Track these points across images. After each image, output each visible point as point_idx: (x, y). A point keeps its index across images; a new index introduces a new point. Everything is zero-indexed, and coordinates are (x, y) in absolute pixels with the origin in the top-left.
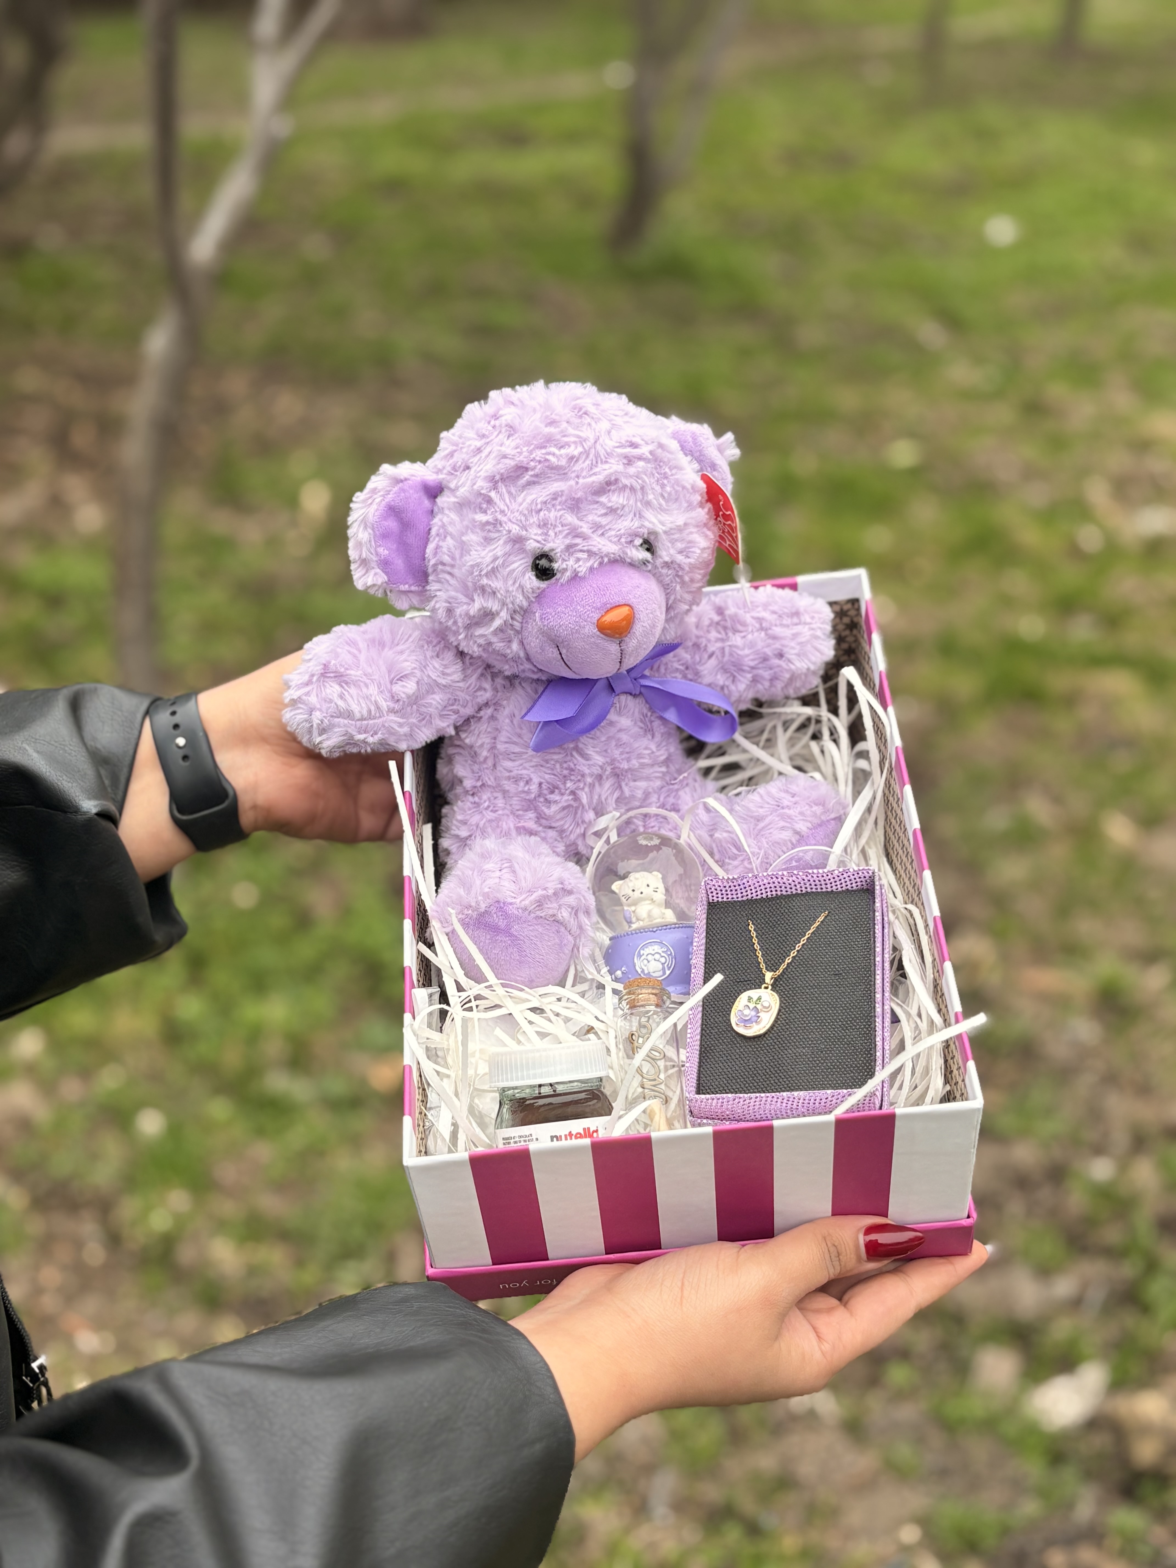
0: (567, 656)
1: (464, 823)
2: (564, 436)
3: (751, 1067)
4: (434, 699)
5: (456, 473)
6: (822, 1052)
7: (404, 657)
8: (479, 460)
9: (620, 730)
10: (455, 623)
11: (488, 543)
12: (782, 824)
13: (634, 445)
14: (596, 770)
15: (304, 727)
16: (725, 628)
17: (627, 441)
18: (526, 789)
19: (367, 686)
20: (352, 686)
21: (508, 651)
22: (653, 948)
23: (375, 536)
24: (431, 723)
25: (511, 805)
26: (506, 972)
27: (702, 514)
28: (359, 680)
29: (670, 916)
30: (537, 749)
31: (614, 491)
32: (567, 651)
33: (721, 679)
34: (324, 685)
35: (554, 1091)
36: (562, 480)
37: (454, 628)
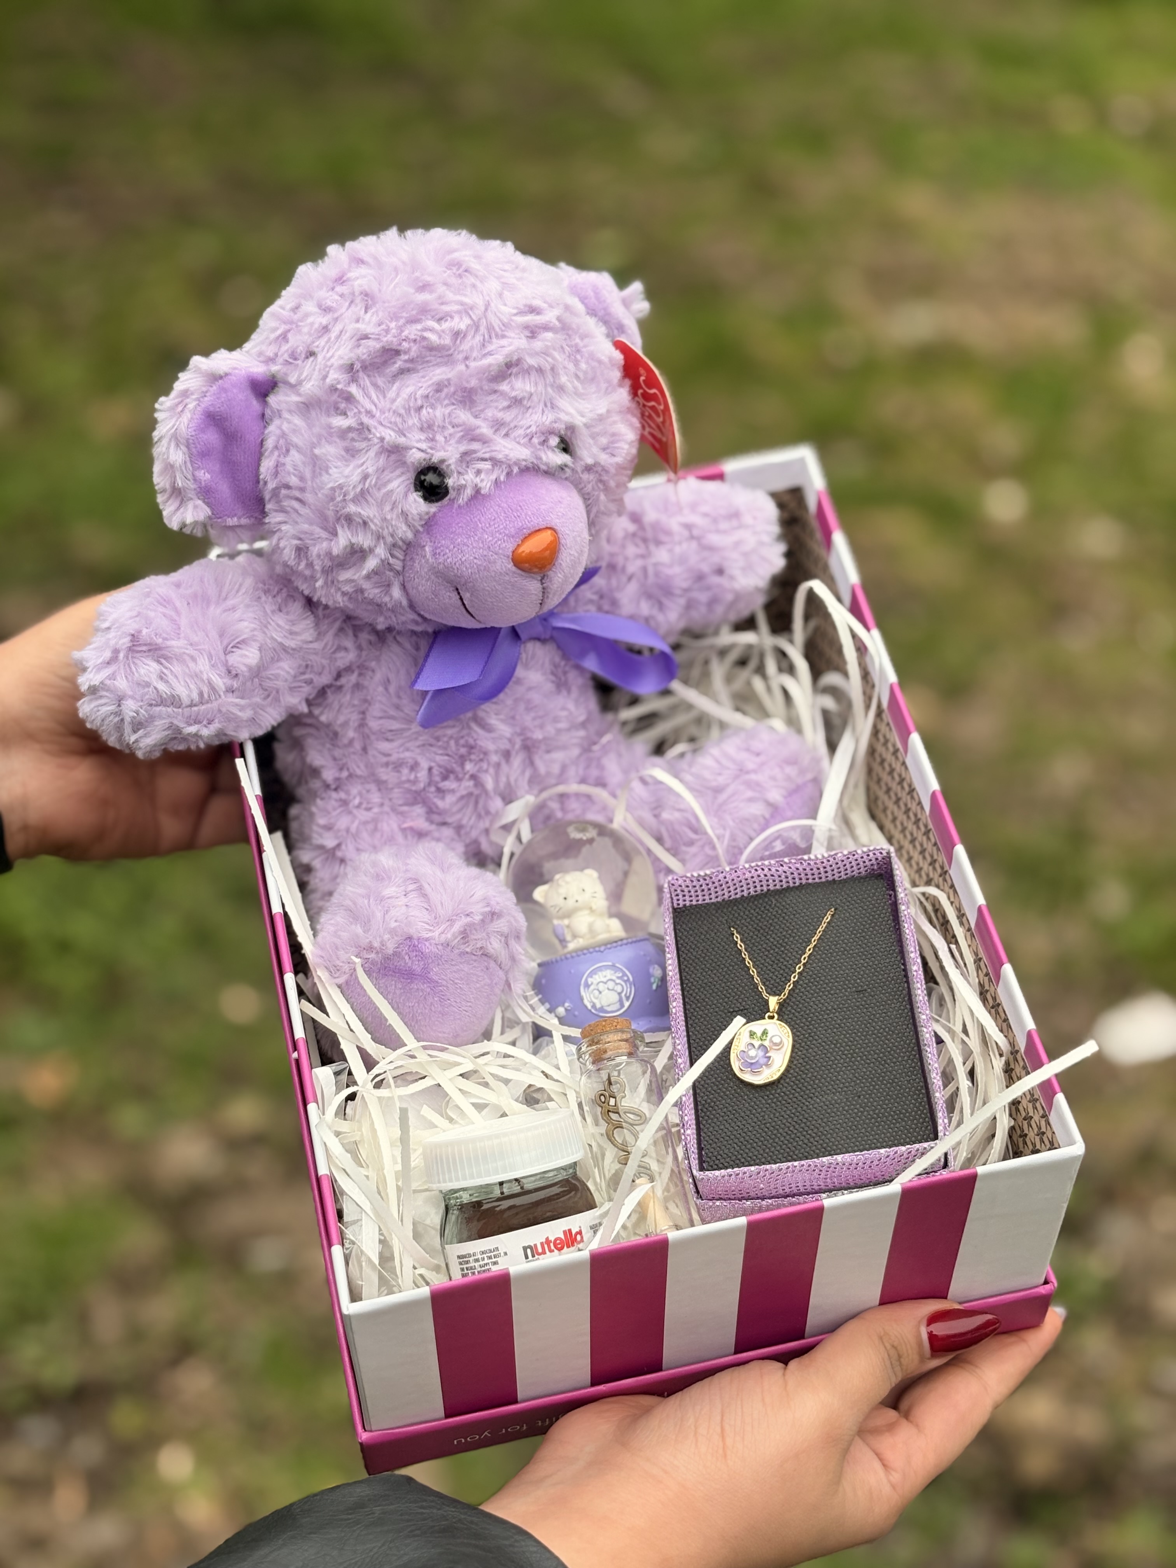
0: (472, 601)
1: (328, 828)
2: (442, 304)
3: (768, 1125)
4: (283, 669)
5: (296, 362)
6: (859, 1097)
7: (237, 615)
8: (327, 342)
9: (530, 689)
10: (310, 565)
11: (353, 456)
12: (749, 794)
13: (533, 310)
14: (504, 745)
15: (111, 721)
16: (645, 540)
17: (525, 306)
18: (412, 777)
19: (193, 659)
20: (175, 662)
21: (387, 599)
22: (604, 973)
23: (191, 455)
24: (279, 701)
25: (390, 800)
26: (424, 1029)
27: (623, 395)
28: (184, 653)
29: (616, 929)
30: (428, 723)
31: (517, 375)
32: (472, 595)
33: (645, 608)
34: (134, 663)
35: (522, 1188)
36: (446, 364)
37: (308, 573)
